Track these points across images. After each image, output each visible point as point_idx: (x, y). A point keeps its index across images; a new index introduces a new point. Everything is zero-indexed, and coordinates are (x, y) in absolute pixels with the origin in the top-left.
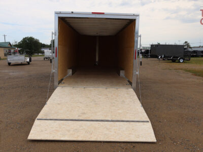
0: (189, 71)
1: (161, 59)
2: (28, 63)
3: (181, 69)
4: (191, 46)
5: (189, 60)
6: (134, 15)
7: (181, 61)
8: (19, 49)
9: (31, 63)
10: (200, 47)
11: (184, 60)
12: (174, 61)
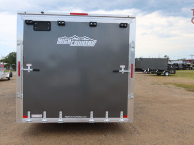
0: (180, 86)
1: (146, 73)
2: (9, 79)
3: (171, 84)
4: (171, 60)
5: (175, 73)
6: (128, 17)
7: (167, 74)
8: (5, 64)
9: (11, 78)
10: (178, 60)
11: (169, 73)
12: (159, 74)
